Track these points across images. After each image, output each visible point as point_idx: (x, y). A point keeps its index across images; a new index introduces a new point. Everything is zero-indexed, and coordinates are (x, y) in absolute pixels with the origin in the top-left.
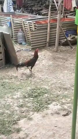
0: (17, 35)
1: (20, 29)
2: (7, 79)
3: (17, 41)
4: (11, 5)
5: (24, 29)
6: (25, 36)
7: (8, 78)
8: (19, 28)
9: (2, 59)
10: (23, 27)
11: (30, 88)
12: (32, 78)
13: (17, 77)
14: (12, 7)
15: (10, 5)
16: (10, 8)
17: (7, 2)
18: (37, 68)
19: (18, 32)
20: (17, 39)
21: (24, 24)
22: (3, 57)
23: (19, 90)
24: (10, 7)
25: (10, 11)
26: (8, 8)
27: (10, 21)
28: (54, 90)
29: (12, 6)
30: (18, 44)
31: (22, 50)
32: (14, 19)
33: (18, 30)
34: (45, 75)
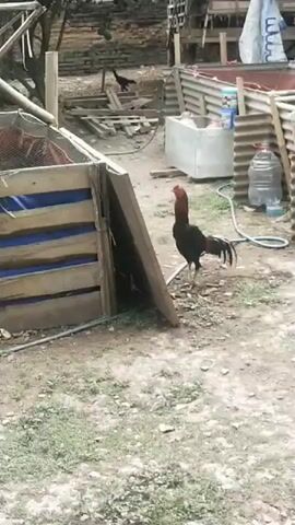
0: (247, 167)
1: (265, 143)
2: (75, 391)
3: (246, 196)
4: (275, 33)
5: (280, 143)
6: (284, 175)
7: (82, 387)
8: (261, 137)
9: (97, 288)
10: (278, 132)
11: (141, 465)
12: (192, 406)
13: (125, 386)
14: (278, 38)
15: (270, 29)
16: (271, 43)
17: (256, 20)
18: (253, 349)
19: (251, 157)
20: (247, 187)
21: (282, 121)
22: (101, 275)
23: (84, 465)
24: (271, 39)
25: (270, 58)
26: (259, 45)
27: (233, 103)
28: (258, 503)
29: (279, 35)
30: (246, 208)
31: (248, 240)
32: (251, 95)
33: (251, 148)
34: (264, 399)
